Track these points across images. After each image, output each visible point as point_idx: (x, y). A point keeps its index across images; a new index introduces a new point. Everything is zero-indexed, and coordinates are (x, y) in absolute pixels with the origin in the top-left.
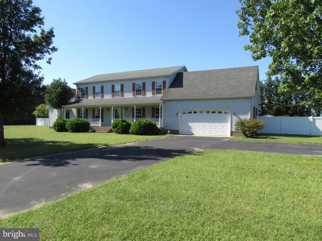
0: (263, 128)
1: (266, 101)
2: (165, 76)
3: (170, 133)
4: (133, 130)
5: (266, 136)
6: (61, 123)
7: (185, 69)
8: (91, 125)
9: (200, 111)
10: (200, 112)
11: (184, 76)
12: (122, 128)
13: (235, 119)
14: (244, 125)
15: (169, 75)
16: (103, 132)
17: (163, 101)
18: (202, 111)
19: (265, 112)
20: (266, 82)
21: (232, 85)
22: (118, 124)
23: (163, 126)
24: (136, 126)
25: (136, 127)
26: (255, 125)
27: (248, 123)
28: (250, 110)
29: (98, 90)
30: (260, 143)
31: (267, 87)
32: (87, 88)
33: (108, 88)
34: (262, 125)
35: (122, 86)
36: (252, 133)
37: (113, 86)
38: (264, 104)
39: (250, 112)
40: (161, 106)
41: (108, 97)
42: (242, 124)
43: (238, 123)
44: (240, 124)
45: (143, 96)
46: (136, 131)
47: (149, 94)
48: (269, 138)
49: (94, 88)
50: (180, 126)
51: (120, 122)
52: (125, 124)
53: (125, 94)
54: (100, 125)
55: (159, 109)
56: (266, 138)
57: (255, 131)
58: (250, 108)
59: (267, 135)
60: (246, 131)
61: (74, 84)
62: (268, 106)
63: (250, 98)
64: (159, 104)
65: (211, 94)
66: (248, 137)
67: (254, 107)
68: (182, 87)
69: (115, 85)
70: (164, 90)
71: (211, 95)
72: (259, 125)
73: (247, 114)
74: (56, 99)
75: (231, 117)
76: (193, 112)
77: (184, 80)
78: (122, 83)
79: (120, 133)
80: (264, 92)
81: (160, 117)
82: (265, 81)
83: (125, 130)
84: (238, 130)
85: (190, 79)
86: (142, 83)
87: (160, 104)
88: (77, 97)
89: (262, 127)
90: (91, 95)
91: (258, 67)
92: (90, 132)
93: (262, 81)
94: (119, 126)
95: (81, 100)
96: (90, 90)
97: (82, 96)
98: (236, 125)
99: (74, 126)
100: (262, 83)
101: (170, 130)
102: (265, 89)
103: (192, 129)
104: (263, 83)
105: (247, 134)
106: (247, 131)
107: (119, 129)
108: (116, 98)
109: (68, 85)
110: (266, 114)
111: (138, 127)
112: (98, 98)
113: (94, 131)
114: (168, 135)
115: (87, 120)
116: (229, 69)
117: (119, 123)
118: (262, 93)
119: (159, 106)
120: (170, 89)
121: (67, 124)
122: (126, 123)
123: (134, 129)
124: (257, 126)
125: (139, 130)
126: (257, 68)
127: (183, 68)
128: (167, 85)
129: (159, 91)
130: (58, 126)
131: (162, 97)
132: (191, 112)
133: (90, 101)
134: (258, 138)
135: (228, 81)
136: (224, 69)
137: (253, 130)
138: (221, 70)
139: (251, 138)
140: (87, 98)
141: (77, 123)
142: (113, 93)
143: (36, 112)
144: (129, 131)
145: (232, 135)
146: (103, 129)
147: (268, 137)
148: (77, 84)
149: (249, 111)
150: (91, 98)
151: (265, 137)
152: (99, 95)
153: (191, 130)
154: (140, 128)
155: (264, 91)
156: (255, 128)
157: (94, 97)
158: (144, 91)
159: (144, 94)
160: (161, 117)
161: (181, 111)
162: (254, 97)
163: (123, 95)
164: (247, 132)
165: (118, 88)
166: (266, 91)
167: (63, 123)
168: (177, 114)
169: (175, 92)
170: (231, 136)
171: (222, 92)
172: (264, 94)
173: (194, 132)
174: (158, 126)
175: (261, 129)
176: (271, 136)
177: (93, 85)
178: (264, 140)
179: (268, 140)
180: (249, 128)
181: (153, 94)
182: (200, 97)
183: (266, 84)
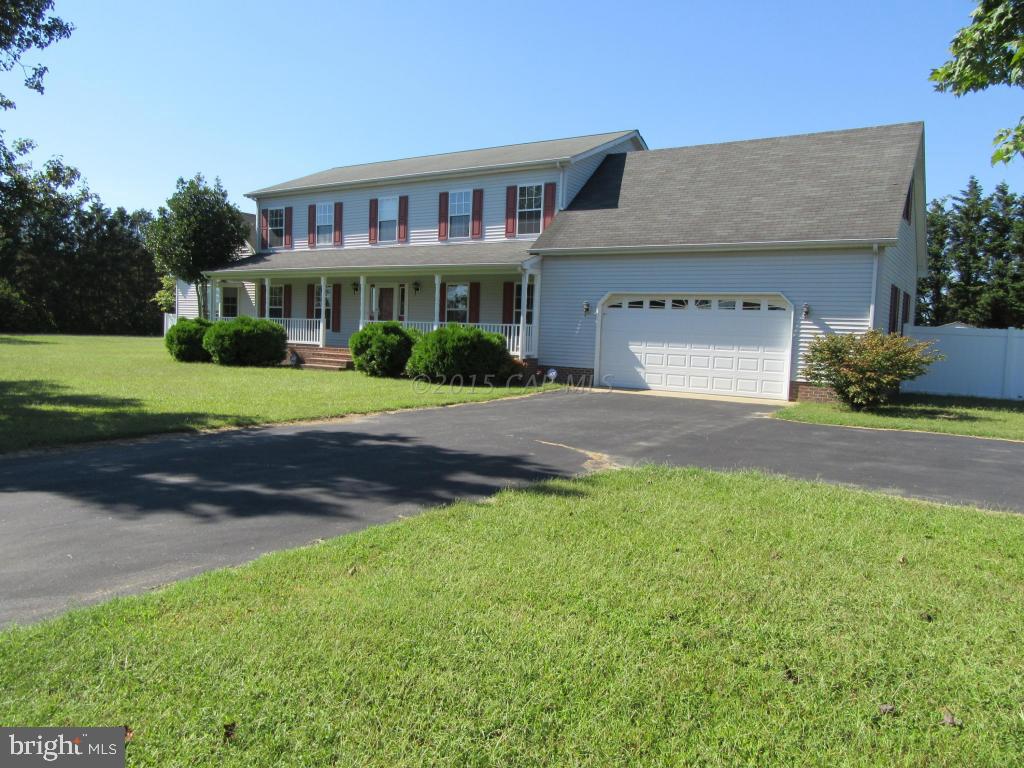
0: (921, 373)
1: (954, 276)
2: (551, 166)
3: (558, 380)
4: (419, 362)
5: (936, 408)
6: (189, 331)
7: (636, 141)
8: (289, 341)
9: (676, 298)
10: (674, 301)
11: (627, 168)
12: (382, 355)
13: (811, 332)
14: (842, 360)
15: (568, 162)
16: (326, 369)
17: (536, 259)
18: (680, 298)
19: (948, 313)
20: (959, 203)
21: (809, 197)
22: (370, 338)
23: (534, 354)
24: (429, 347)
25: (427, 351)
26: (888, 360)
27: (859, 351)
28: (873, 299)
29: (325, 217)
30: (901, 436)
31: (959, 223)
32: (289, 211)
33: (356, 210)
34: (919, 361)
35: (404, 203)
36: (871, 391)
37: (374, 205)
38: (943, 285)
39: (872, 308)
40: (532, 277)
41: (357, 242)
42: (834, 353)
43: (816, 350)
44: (826, 354)
45: (473, 239)
46: (427, 367)
47: (495, 234)
48: (948, 413)
49: (312, 210)
50: (597, 355)
51: (380, 332)
52: (393, 339)
53: (414, 233)
54: (321, 343)
55: (519, 288)
56: (932, 415)
57: (888, 383)
58: (874, 290)
59: (937, 403)
60: (849, 384)
61: (249, 196)
62: (959, 291)
63: (875, 247)
64: (519, 269)
65: (719, 233)
66: (857, 408)
67: (895, 290)
68: (615, 206)
69: (380, 199)
70: (548, 220)
71: (721, 235)
72: (906, 361)
73: (860, 313)
74: (186, 247)
75: (795, 324)
76: (646, 304)
77: (626, 180)
78: (404, 192)
79: (374, 373)
80: (948, 241)
81: (523, 319)
82: (954, 198)
83: (391, 362)
84: (816, 377)
85: (646, 176)
86: (471, 191)
87: (524, 270)
88: (258, 242)
89: (918, 368)
90: (300, 237)
91: (921, 125)
92: (287, 366)
93: (944, 201)
94: (374, 348)
95: (270, 254)
96: (300, 220)
97: (276, 238)
98: (808, 359)
99: (227, 343)
100: (942, 209)
101: (556, 368)
102: (954, 230)
103: (641, 366)
104: (948, 207)
105: (853, 397)
106: (854, 384)
107: (372, 358)
108: (385, 245)
109: (231, 200)
110: (951, 320)
111: (433, 355)
112: (325, 244)
113: (299, 363)
114: (549, 387)
115: (275, 324)
116: (803, 136)
117: (374, 334)
118: (941, 244)
119: (519, 277)
120: (569, 213)
121: (206, 335)
122: (398, 338)
123: (421, 358)
124: (898, 365)
125: (436, 364)
126: (919, 132)
127: (632, 139)
128: (562, 199)
129: (529, 221)
130: (181, 341)
131: (536, 244)
132: (641, 303)
133: (298, 256)
134: (897, 416)
135: (795, 183)
136: (786, 138)
137: (878, 381)
138: (774, 142)
139: (865, 411)
140: (290, 245)
141: (238, 333)
142: (373, 230)
143: (162, 292)
144: (407, 368)
145: (793, 396)
146: (329, 356)
147: (942, 412)
148: (259, 197)
149: (870, 302)
150: (301, 245)
151: (929, 408)
152: (328, 235)
153: (639, 370)
154: (443, 356)
155: (946, 238)
156: (889, 374)
157: (312, 244)
158: (476, 223)
159: (479, 234)
160: (529, 320)
161: (603, 300)
162: (892, 244)
163: (405, 238)
164: (853, 389)
165: (389, 211)
166: (956, 236)
167: (197, 331)
168: (587, 310)
169: (589, 228)
170: (790, 400)
171: (765, 224)
172: (948, 247)
173: (649, 378)
174: (512, 353)
175: (912, 377)
176: (957, 406)
177: (310, 201)
178: (921, 426)
179: (941, 426)
180: (862, 371)
181: (509, 233)
182: (678, 243)
183: (956, 212)
